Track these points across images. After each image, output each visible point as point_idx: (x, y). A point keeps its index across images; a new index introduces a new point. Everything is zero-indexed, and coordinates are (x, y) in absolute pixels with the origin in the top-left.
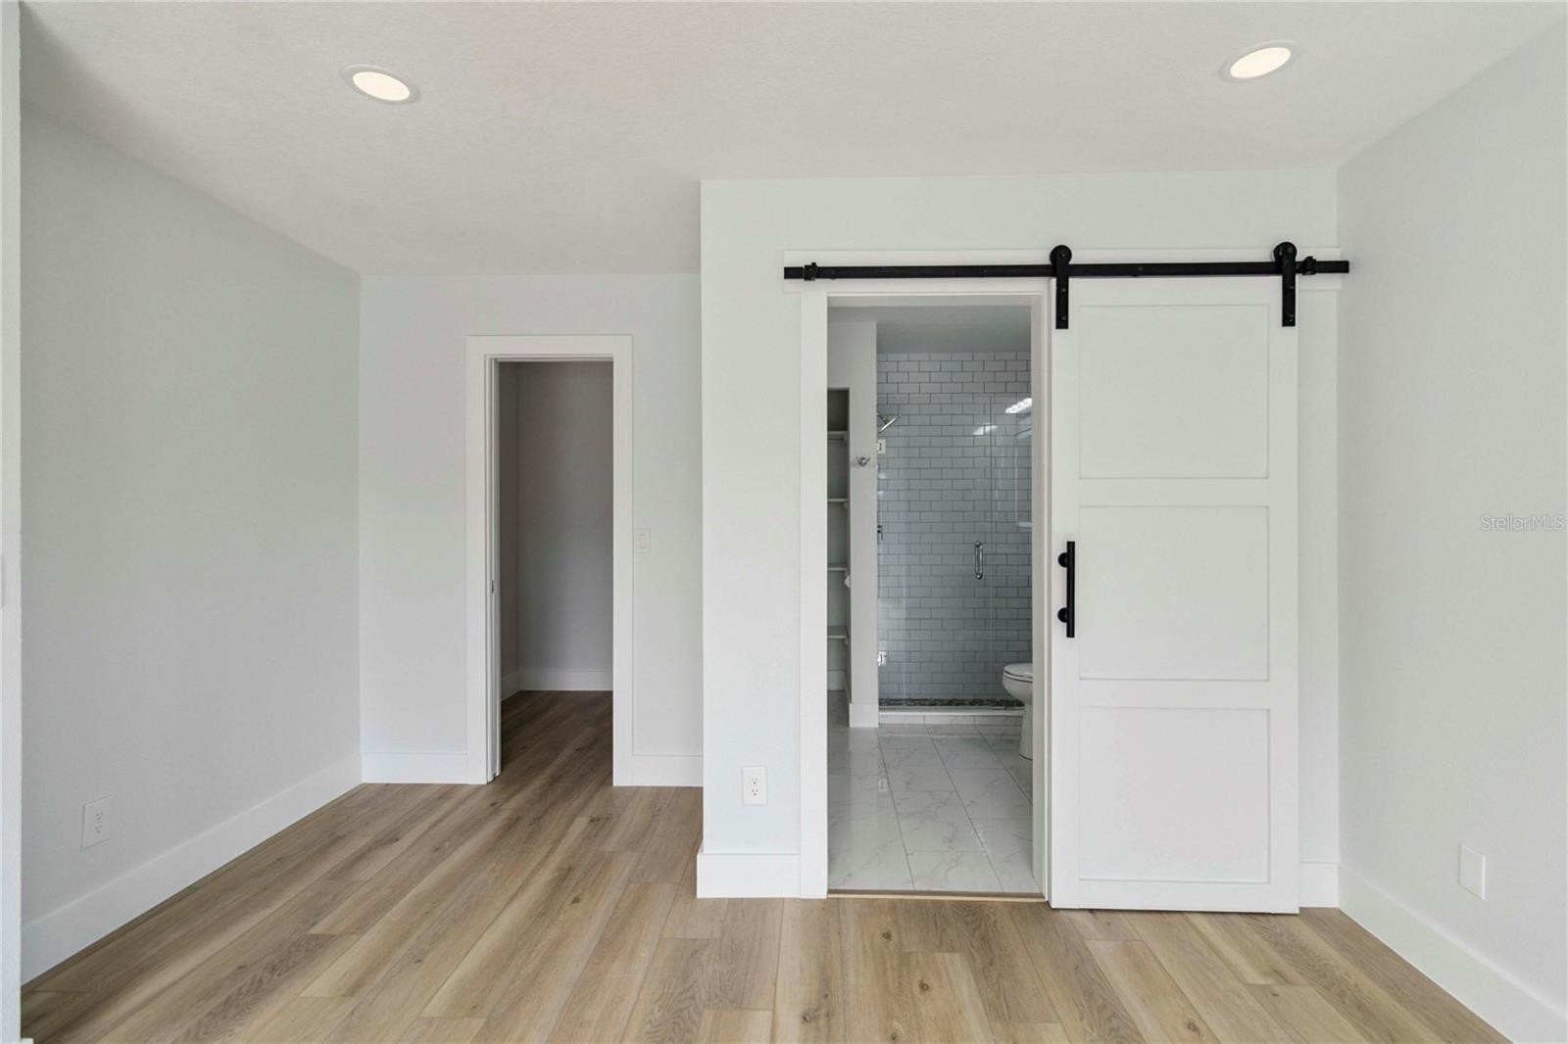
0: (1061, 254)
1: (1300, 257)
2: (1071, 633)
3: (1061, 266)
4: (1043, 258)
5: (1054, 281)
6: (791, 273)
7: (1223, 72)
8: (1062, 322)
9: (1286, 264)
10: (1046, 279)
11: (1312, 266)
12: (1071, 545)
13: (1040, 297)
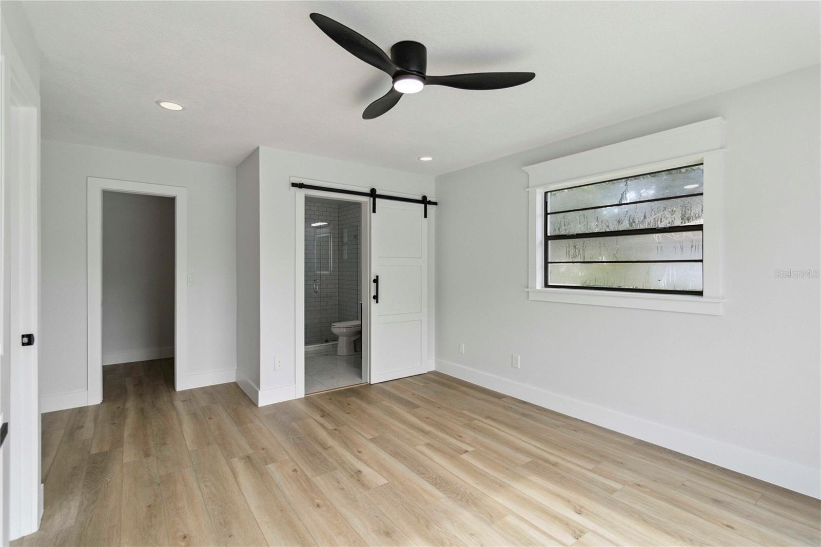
0: (373, 191)
1: (428, 200)
2: (377, 302)
3: (373, 194)
4: (368, 191)
5: (372, 198)
6: (294, 185)
7: (419, 158)
8: (374, 211)
9: (424, 201)
10: (369, 197)
11: (430, 203)
12: (377, 277)
13: (366, 202)
